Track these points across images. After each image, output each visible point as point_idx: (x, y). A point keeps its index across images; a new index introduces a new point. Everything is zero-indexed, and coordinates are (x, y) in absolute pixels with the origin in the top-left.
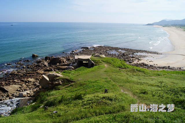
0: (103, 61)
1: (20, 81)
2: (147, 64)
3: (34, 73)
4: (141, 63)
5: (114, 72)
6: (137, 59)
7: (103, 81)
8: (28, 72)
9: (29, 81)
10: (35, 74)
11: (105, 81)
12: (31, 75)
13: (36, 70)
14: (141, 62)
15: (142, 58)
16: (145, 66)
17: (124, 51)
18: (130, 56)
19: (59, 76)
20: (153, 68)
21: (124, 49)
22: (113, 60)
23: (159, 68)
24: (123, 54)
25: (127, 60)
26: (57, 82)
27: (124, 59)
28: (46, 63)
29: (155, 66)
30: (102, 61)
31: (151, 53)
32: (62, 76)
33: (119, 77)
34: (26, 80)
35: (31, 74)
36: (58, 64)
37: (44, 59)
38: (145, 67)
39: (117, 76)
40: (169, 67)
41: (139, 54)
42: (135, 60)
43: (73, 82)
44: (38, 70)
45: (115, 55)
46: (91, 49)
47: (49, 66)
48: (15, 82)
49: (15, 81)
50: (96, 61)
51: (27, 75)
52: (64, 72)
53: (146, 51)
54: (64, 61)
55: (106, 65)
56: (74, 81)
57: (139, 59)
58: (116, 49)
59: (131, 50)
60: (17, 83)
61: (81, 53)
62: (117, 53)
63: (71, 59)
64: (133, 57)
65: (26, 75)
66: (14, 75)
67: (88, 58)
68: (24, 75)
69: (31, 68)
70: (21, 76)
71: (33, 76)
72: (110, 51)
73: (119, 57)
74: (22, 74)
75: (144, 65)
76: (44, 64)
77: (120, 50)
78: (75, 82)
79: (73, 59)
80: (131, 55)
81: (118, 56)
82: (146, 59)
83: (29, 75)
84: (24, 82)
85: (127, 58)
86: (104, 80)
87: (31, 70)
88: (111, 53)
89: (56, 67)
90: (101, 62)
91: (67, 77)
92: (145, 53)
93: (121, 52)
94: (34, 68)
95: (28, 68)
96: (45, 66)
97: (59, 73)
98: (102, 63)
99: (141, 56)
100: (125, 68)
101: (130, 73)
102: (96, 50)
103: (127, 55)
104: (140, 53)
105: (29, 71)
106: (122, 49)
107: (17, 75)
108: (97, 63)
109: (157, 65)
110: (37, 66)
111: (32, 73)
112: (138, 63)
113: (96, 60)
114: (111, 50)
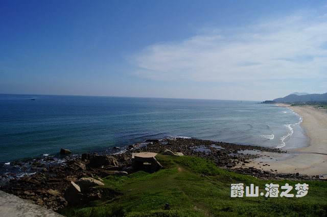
0: (177, 162)
1: (33, 194)
2: (259, 170)
3: (59, 181)
4: (248, 168)
5: (192, 180)
6: (241, 161)
7: (169, 194)
8: (50, 179)
9: (49, 194)
10: (62, 183)
11: (172, 194)
12: (54, 185)
13: (63, 177)
14: (248, 166)
15: (250, 160)
16: (254, 173)
17: (220, 147)
18: (229, 155)
19: (97, 185)
20: (268, 177)
21: (221, 144)
22: (193, 161)
23: (280, 177)
24: (219, 152)
25: (223, 162)
26: (93, 195)
27: (219, 160)
28: (82, 164)
29: (273, 173)
30: (174, 161)
31: (267, 150)
32: (104, 184)
33: (197, 187)
34: (44, 192)
35: (54, 183)
36: (102, 167)
37: (81, 158)
38: (254, 175)
39: (195, 186)
40: (298, 174)
41: (246, 152)
42: (238, 163)
43: (119, 194)
44: (68, 177)
45: (205, 154)
46: (163, 143)
47: (87, 170)
48: (25, 195)
49: (25, 192)
50: (165, 162)
51: (48, 183)
52: (108, 178)
53: (258, 148)
54: (114, 161)
55: (180, 169)
56: (121, 192)
57: (246, 161)
58: (207, 143)
59: (233, 146)
60: (28, 196)
61: (144, 149)
62: (207, 150)
63: (126, 159)
64: (235, 158)
65: (45, 185)
66: (26, 182)
67: (151, 157)
68: (42, 183)
69: (57, 173)
70: (38, 186)
71: (57, 185)
72: (196, 147)
73: (209, 157)
74: (40, 181)
75: (254, 171)
76: (78, 166)
77: (213, 146)
78: (122, 194)
79: (129, 160)
80: (232, 155)
81: (209, 155)
82: (258, 160)
83: (51, 184)
84: (40, 195)
85: (224, 159)
86: (171, 192)
87: (56, 176)
88: (197, 150)
89: (99, 171)
90: (173, 163)
91: (111, 187)
92: (257, 151)
93: (216, 149)
94: (61, 172)
95: (51, 172)
96: (81, 169)
97: (99, 180)
98: (174, 166)
99: (249, 156)
100: (213, 175)
101: (219, 183)
102: (170, 145)
103: (224, 154)
104: (247, 150)
105: (51, 177)
106: (217, 144)
107: (30, 183)
108: (166, 165)
109: (276, 171)
110: (67, 168)
111: (56, 181)
112: (243, 167)
113: (164, 160)
114: (197, 145)
